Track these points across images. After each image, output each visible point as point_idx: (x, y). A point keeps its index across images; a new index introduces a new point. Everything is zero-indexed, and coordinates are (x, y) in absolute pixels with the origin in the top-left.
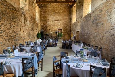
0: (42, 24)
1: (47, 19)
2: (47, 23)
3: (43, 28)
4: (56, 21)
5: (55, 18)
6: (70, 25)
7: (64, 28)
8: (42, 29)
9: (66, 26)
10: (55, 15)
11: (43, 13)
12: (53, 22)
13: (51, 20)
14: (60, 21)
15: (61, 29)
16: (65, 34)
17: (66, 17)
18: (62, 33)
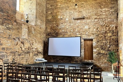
0: (49, 30)
1: (59, 17)
2: (57, 26)
4: (79, 21)
5: (76, 15)
6: (116, 27)
7: (98, 36)
9: (104, 30)
10: (76, 7)
11: (51, 6)
12: (72, 24)
13: (67, 19)
14: (88, 21)
15: (92, 40)
16: (101, 51)
17: (104, 9)
18: (94, 50)
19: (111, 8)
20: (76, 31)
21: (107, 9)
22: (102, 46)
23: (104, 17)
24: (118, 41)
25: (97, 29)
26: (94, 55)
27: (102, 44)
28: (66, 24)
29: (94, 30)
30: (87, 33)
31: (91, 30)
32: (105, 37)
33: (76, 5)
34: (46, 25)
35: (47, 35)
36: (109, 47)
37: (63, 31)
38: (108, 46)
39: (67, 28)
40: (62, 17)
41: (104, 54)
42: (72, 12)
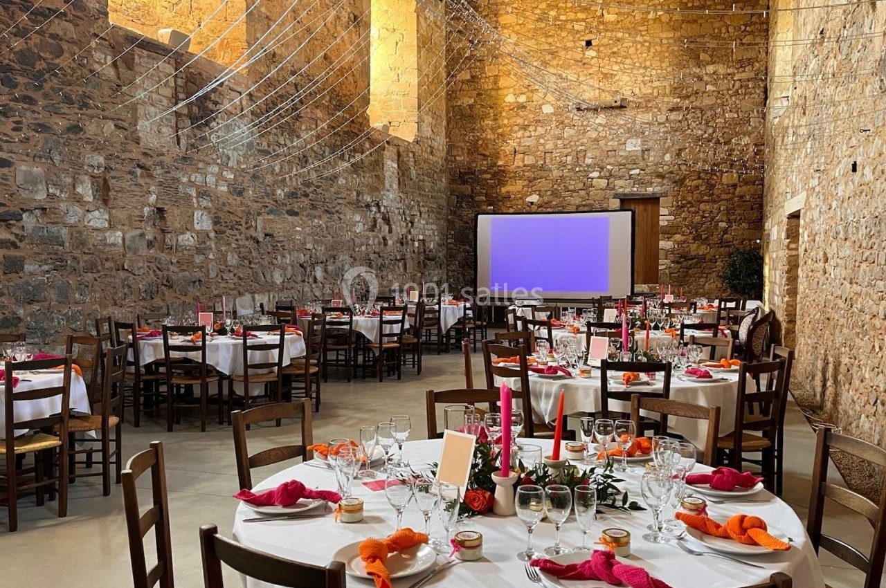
0: (462, 158)
1: (510, 99)
2: (503, 137)
3: (467, 189)
4: (601, 119)
5: (590, 92)
7: (680, 182)
8: (461, 197)
9: (706, 158)
10: (591, 53)
12: (568, 132)
13: (548, 109)
14: (643, 117)
15: (654, 200)
16: (694, 247)
17: (711, 69)
18: (664, 244)
19: (742, 64)
20: (588, 161)
21: (722, 70)
22: (695, 227)
23: (708, 101)
24: (761, 206)
25: (678, 155)
26: (663, 264)
27: (697, 219)
28: (540, 130)
29: (667, 157)
30: (637, 171)
31: (652, 158)
32: (712, 187)
33: (589, 43)
34: (448, 135)
35: (452, 181)
36: (725, 231)
37: (529, 160)
38: (722, 225)
39: (549, 146)
40: (522, 99)
41: (701, 259)
42: (572, 77)
